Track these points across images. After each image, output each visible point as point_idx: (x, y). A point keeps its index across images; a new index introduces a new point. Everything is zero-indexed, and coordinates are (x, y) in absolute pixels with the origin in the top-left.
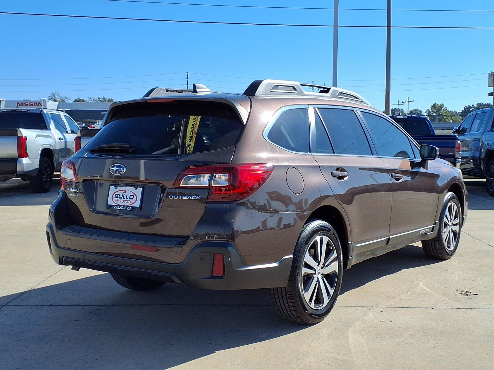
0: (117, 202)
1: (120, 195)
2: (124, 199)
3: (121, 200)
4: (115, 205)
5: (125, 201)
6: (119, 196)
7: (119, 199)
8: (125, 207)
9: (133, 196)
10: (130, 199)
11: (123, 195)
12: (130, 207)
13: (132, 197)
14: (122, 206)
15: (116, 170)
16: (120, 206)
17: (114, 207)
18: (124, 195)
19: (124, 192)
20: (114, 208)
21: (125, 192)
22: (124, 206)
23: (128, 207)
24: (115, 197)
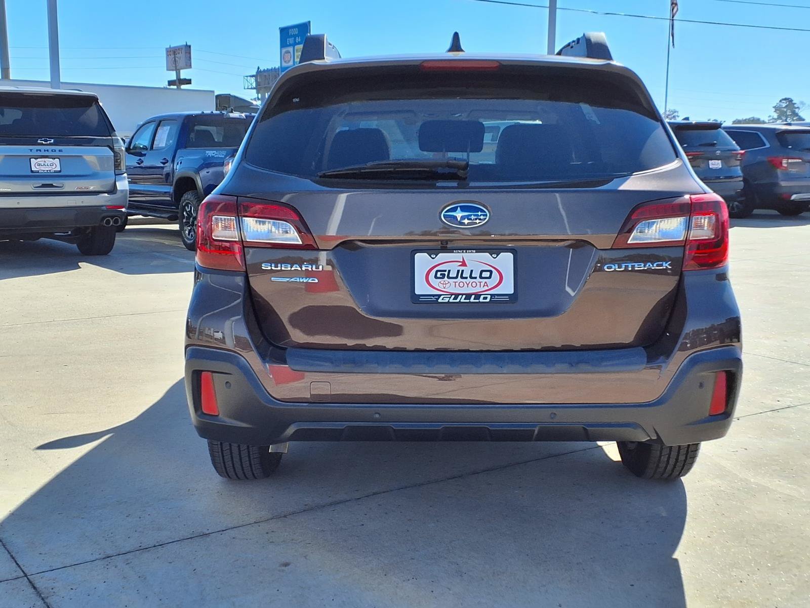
0: (444, 288)
1: (449, 271)
2: (464, 280)
3: (455, 282)
4: (440, 296)
5: (468, 285)
6: (446, 273)
7: (449, 280)
8: (473, 296)
9: (491, 272)
10: (481, 277)
11: (458, 271)
12: (489, 297)
13: (487, 274)
14: (462, 295)
15: (463, 218)
16: (457, 296)
17: (438, 299)
18: (463, 271)
19: (461, 263)
20: (439, 301)
21: (464, 264)
22: (468, 296)
23: (482, 297)
24: (436, 277)
